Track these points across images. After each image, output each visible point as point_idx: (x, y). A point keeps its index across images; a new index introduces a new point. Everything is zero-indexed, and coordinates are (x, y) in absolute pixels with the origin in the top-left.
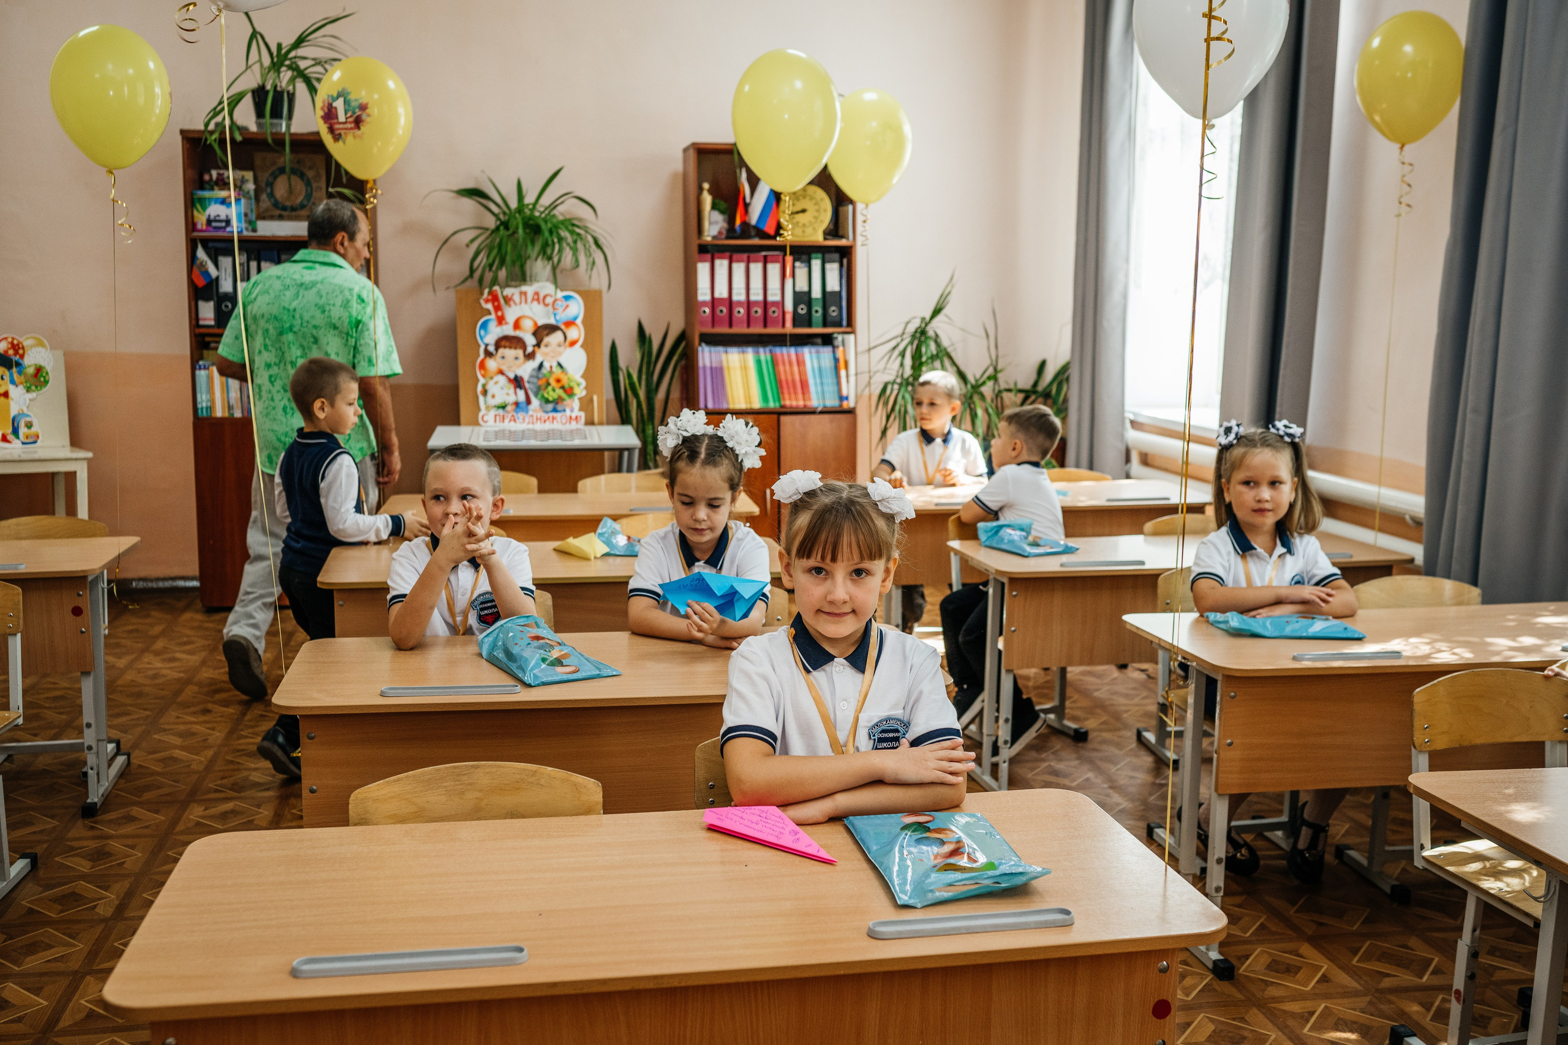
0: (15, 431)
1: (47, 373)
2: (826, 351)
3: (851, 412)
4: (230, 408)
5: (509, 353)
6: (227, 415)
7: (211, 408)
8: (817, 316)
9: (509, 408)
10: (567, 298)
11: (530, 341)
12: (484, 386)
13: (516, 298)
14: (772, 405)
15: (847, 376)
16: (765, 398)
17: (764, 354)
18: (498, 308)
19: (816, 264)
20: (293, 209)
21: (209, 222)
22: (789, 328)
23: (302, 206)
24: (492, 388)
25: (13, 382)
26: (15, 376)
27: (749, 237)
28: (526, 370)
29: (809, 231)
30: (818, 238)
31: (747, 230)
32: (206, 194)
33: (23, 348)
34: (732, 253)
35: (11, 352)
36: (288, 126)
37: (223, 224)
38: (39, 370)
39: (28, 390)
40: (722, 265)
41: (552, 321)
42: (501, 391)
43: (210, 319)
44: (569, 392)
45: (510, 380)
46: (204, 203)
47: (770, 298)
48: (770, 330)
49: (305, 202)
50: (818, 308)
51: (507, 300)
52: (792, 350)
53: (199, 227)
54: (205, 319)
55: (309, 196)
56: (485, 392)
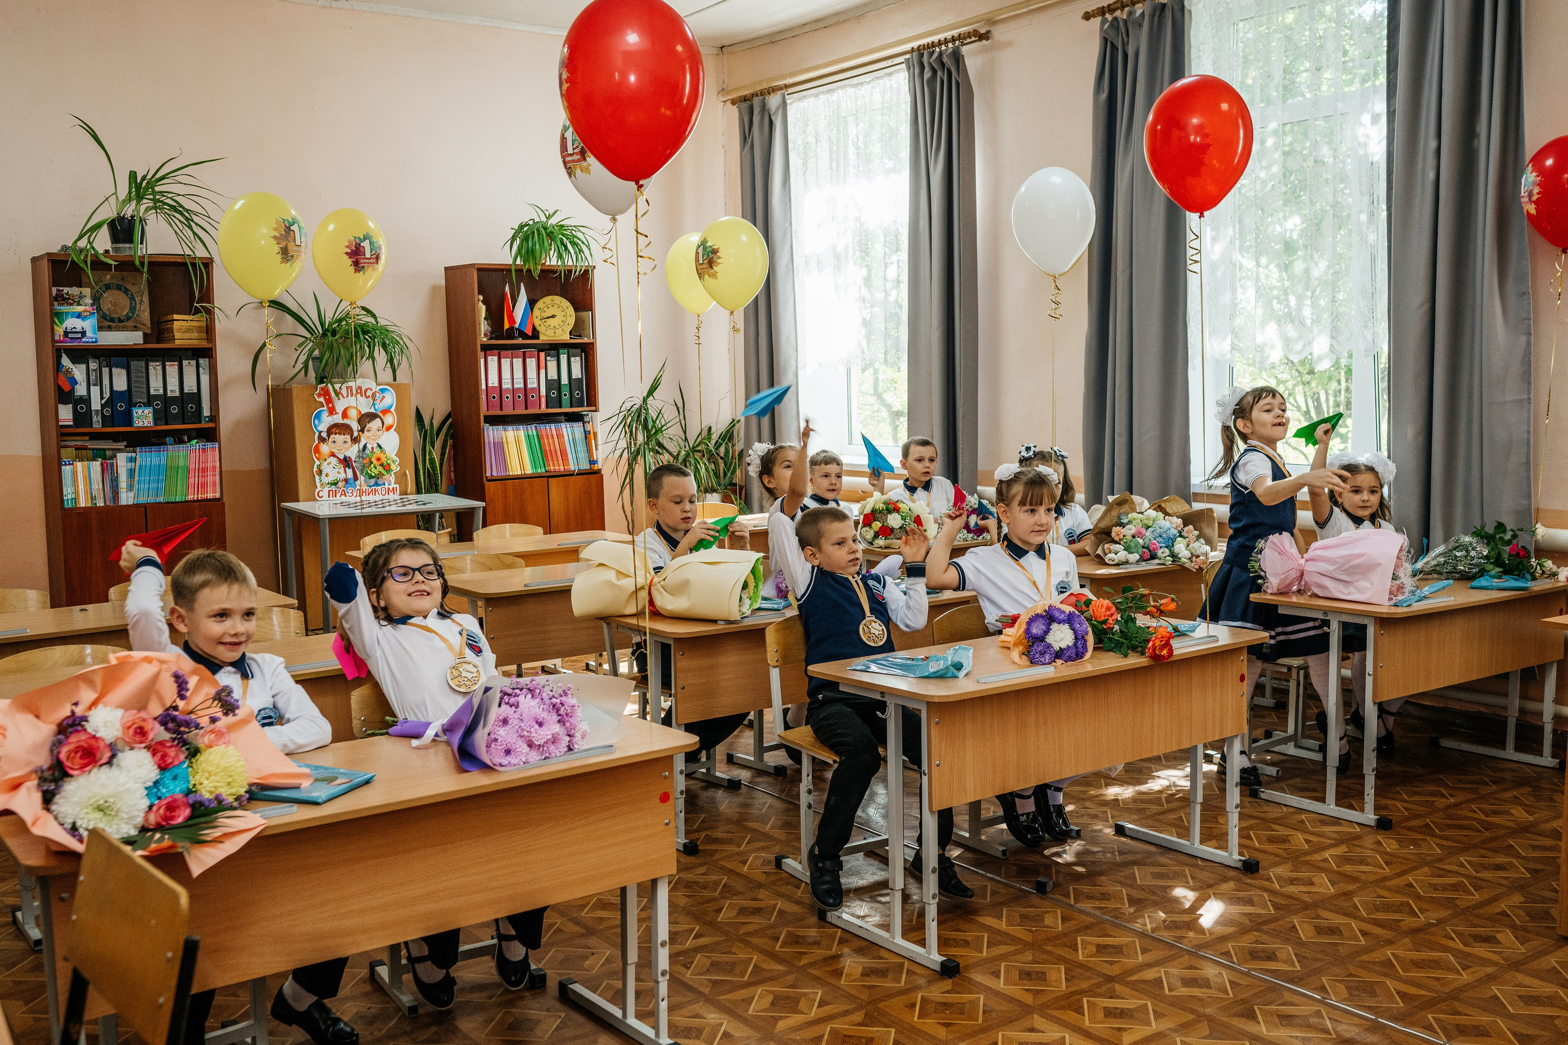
2: (578, 427)
3: (598, 472)
4: (93, 498)
5: (339, 438)
6: (89, 504)
7: (75, 500)
8: (566, 399)
9: (340, 484)
10: (383, 391)
11: (355, 426)
12: (319, 467)
13: (344, 391)
14: (541, 470)
15: (596, 446)
16: (534, 465)
17: (532, 430)
18: (329, 401)
19: (564, 358)
20: (120, 321)
21: (66, 333)
22: (543, 409)
23: (128, 318)
24: (326, 468)
27: (513, 338)
28: (352, 452)
29: (559, 332)
30: (565, 337)
31: (510, 334)
32: (64, 308)
34: (500, 350)
36: (140, 249)
37: (80, 335)
40: (493, 361)
41: (373, 410)
42: (333, 471)
43: (69, 421)
44: (387, 468)
45: (340, 461)
46: (59, 316)
47: (529, 386)
48: (530, 411)
49: (130, 315)
50: (565, 391)
51: (337, 394)
52: (553, 426)
53: (57, 338)
54: (65, 421)
55: (133, 309)
56: (320, 472)
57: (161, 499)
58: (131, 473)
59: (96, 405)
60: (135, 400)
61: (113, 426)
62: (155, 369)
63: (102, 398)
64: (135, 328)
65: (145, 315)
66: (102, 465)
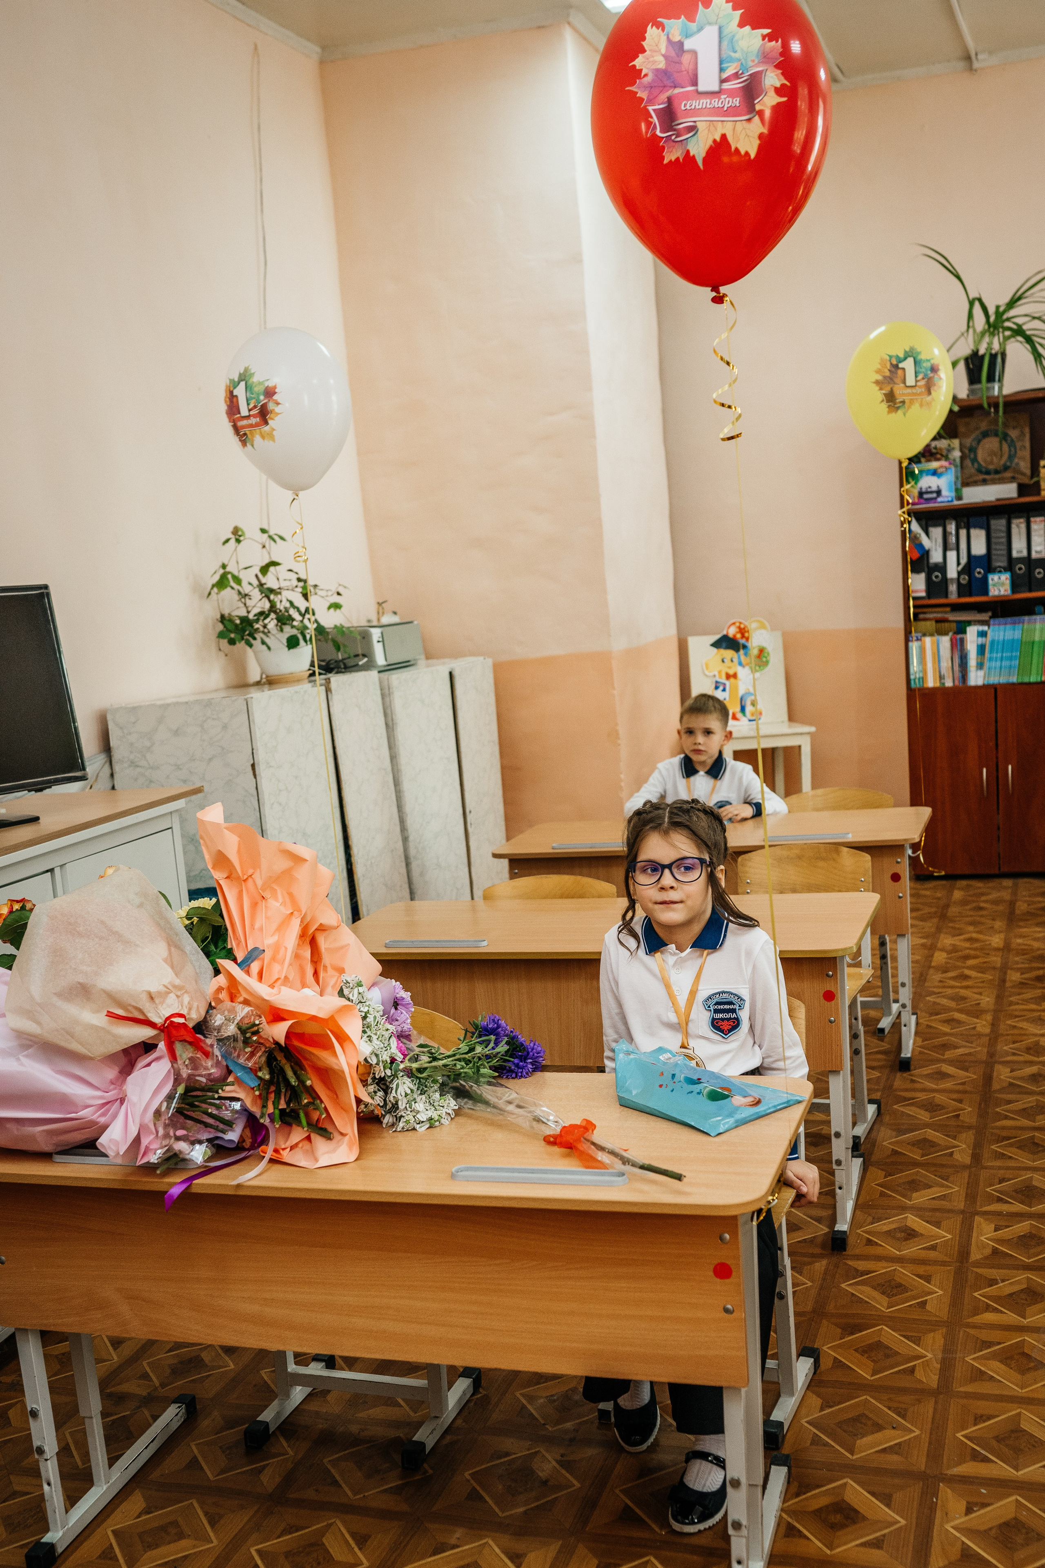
0: (743, 709)
1: (768, 654)
4: (941, 677)
6: (938, 685)
7: (923, 679)
20: (997, 472)
21: (921, 494)
23: (1006, 468)
25: (740, 664)
26: (743, 658)
32: (918, 467)
33: (748, 631)
35: (739, 636)
36: (1000, 389)
37: (934, 495)
38: (761, 651)
39: (753, 671)
43: (921, 591)
46: (918, 477)
49: (1008, 464)
54: (916, 591)
55: (1011, 457)
57: (1014, 679)
58: (981, 649)
59: (952, 572)
60: (996, 564)
61: (970, 595)
62: (1018, 528)
63: (959, 564)
64: (1012, 479)
65: (1025, 466)
66: (951, 640)
